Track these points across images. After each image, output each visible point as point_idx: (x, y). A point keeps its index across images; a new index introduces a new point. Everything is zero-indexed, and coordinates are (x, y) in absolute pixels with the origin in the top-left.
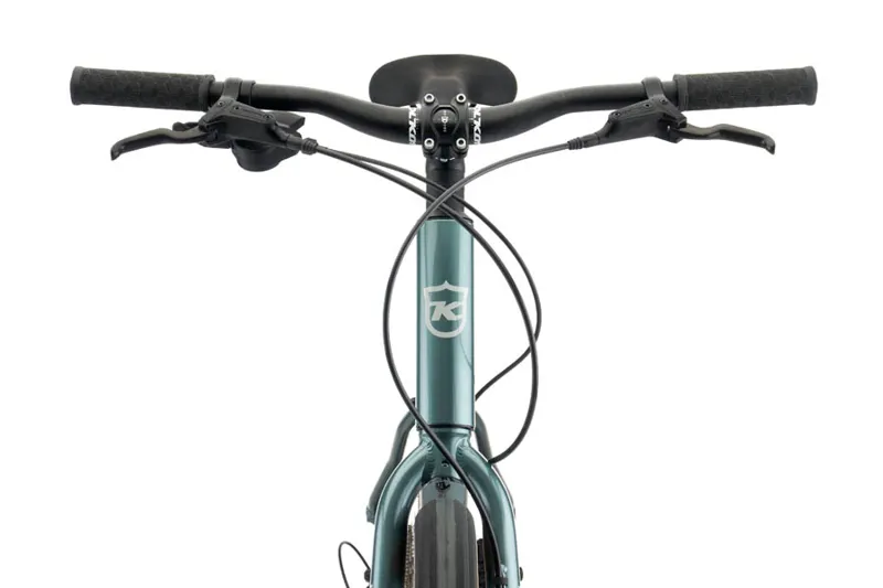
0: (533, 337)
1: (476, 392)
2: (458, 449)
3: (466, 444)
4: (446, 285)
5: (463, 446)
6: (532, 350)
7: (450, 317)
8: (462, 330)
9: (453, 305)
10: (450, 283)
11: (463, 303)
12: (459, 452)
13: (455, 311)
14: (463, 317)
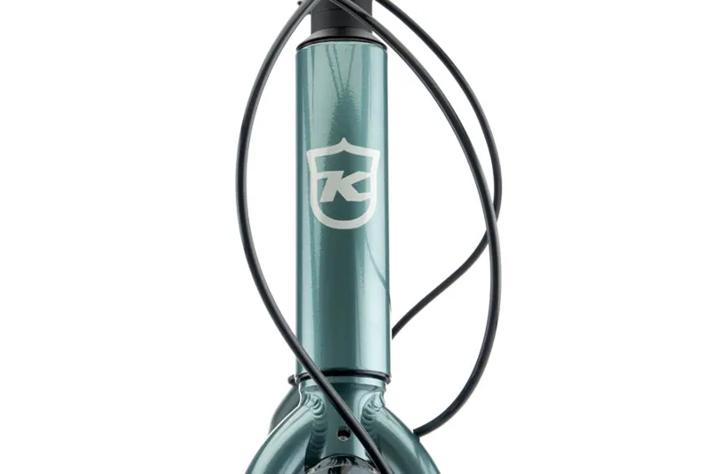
0: (491, 208)
1: (393, 324)
2: (365, 410)
3: (377, 402)
4: (344, 146)
5: (372, 405)
6: (491, 239)
7: (351, 196)
8: (370, 218)
9: (357, 177)
10: (352, 141)
11: (373, 175)
12: (367, 416)
13: (360, 187)
14: (372, 196)
